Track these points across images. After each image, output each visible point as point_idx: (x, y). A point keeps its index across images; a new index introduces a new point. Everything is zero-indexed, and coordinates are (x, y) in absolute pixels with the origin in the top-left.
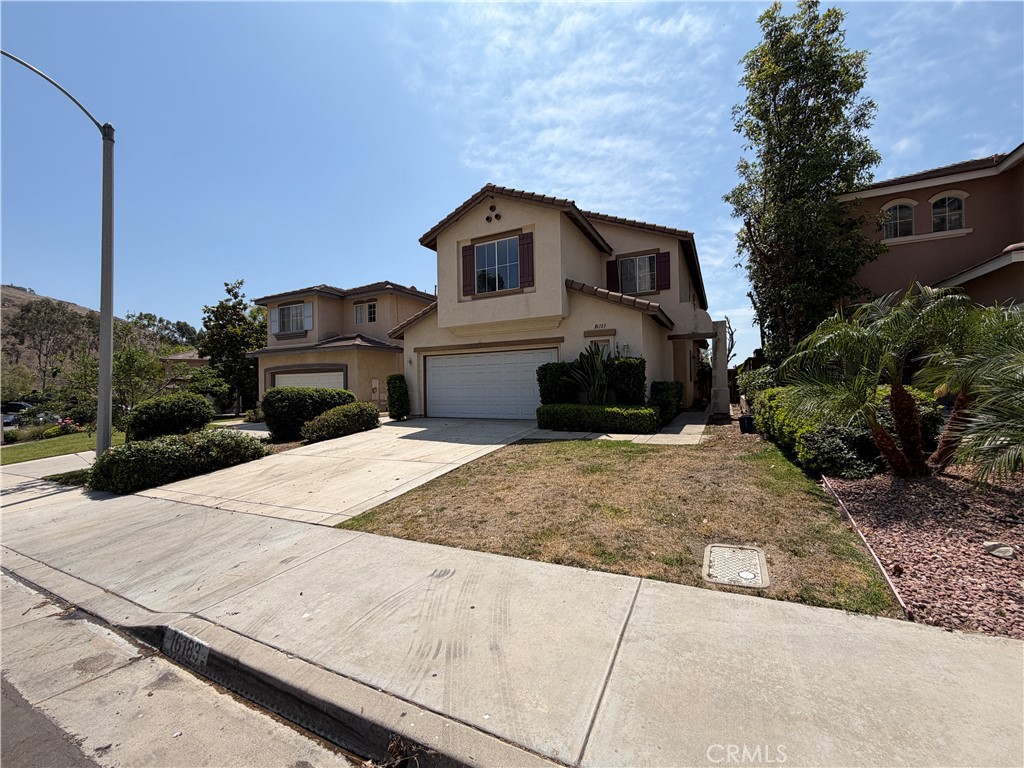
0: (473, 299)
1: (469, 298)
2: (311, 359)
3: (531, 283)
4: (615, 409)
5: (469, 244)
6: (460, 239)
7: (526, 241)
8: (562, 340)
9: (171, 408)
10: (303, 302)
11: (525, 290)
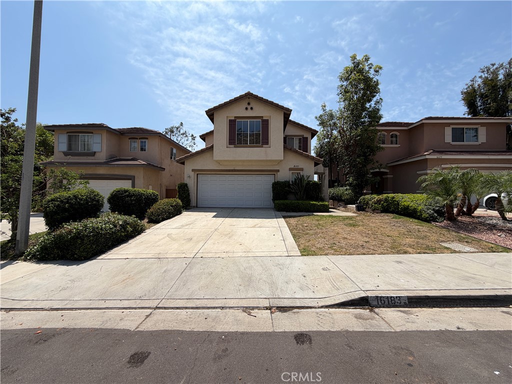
0: (235, 147)
1: (233, 146)
2: (102, 171)
3: (267, 143)
4: (314, 202)
5: (233, 118)
6: (228, 115)
7: (265, 123)
8: (278, 171)
9: (86, 200)
10: (92, 133)
11: (264, 146)
